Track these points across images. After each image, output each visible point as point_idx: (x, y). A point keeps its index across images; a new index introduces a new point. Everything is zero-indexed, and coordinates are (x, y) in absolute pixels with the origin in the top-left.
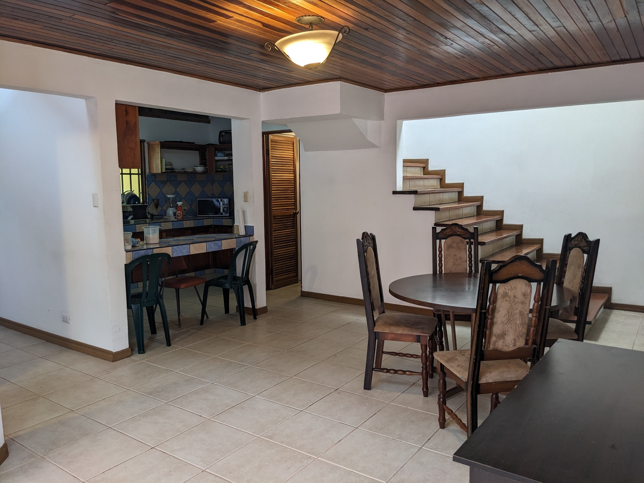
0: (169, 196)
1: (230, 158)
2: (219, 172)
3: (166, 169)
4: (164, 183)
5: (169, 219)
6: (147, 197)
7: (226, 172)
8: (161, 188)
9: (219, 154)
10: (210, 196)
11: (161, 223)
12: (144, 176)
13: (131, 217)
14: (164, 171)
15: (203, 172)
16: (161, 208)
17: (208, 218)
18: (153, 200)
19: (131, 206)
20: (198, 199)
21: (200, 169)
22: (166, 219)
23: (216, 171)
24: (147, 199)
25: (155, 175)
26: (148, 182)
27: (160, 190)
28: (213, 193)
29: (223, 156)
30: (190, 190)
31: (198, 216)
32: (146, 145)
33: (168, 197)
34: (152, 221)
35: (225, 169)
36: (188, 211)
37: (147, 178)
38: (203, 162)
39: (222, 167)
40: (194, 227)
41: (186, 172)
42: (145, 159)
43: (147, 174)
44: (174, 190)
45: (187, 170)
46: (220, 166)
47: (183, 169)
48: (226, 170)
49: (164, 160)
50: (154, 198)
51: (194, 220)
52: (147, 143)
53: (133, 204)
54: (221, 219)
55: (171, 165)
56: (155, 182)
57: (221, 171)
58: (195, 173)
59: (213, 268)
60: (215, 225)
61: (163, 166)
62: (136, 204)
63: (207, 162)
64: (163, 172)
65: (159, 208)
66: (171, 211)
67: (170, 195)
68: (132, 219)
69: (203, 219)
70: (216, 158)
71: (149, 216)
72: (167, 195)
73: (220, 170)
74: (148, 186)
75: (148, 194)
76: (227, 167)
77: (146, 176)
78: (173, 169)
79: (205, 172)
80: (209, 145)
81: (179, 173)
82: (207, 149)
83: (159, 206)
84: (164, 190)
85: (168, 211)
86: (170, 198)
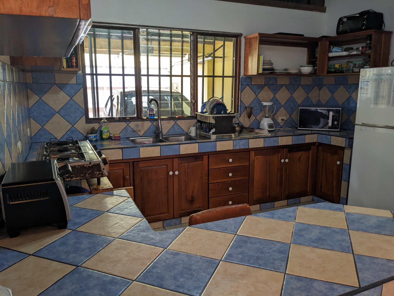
0: (265, 104)
1: (351, 54)
2: (331, 72)
3: (263, 70)
4: (261, 87)
5: (261, 133)
6: (239, 105)
7: (343, 72)
8: (257, 94)
9: (335, 49)
10: (314, 103)
11: (249, 139)
12: (237, 79)
13: (213, 130)
14: (261, 71)
15: (310, 73)
16: (255, 118)
17: (310, 132)
18: (246, 108)
19: (213, 117)
20: (300, 108)
21: (307, 70)
22: (257, 133)
23: (329, 72)
24: (239, 106)
25: (251, 77)
26: (242, 86)
27: (256, 96)
28: (319, 100)
29: (340, 51)
30: (292, 96)
31: (299, 128)
32: (243, 40)
33: (263, 104)
34: (239, 136)
35: (341, 68)
36: (286, 121)
37: (241, 81)
38: (312, 61)
39: (337, 66)
40: (292, 145)
41: (289, 74)
42: (240, 57)
43: (241, 77)
44: (272, 96)
45: (290, 71)
46: (334, 65)
47: (286, 70)
48: (342, 70)
49: (262, 57)
50: (247, 106)
51: (292, 136)
52: (245, 37)
53: (216, 114)
54: (329, 137)
55: (272, 64)
56: (250, 86)
57: (335, 72)
58: (300, 75)
59: (311, 195)
60: (319, 143)
61: (260, 65)
62: (221, 114)
63: (316, 61)
64: (259, 74)
65: (253, 118)
66: (266, 122)
67: (266, 102)
68: (213, 133)
69: (305, 135)
70: (331, 55)
71: (238, 128)
72: (262, 103)
73: (333, 70)
74: (242, 91)
75: (241, 100)
76: (345, 66)
77: (240, 78)
78: (272, 69)
79: (313, 73)
80: (323, 37)
81: (281, 74)
82: (319, 43)
83: (252, 115)
84: (260, 96)
85: (262, 122)
86: (265, 106)
